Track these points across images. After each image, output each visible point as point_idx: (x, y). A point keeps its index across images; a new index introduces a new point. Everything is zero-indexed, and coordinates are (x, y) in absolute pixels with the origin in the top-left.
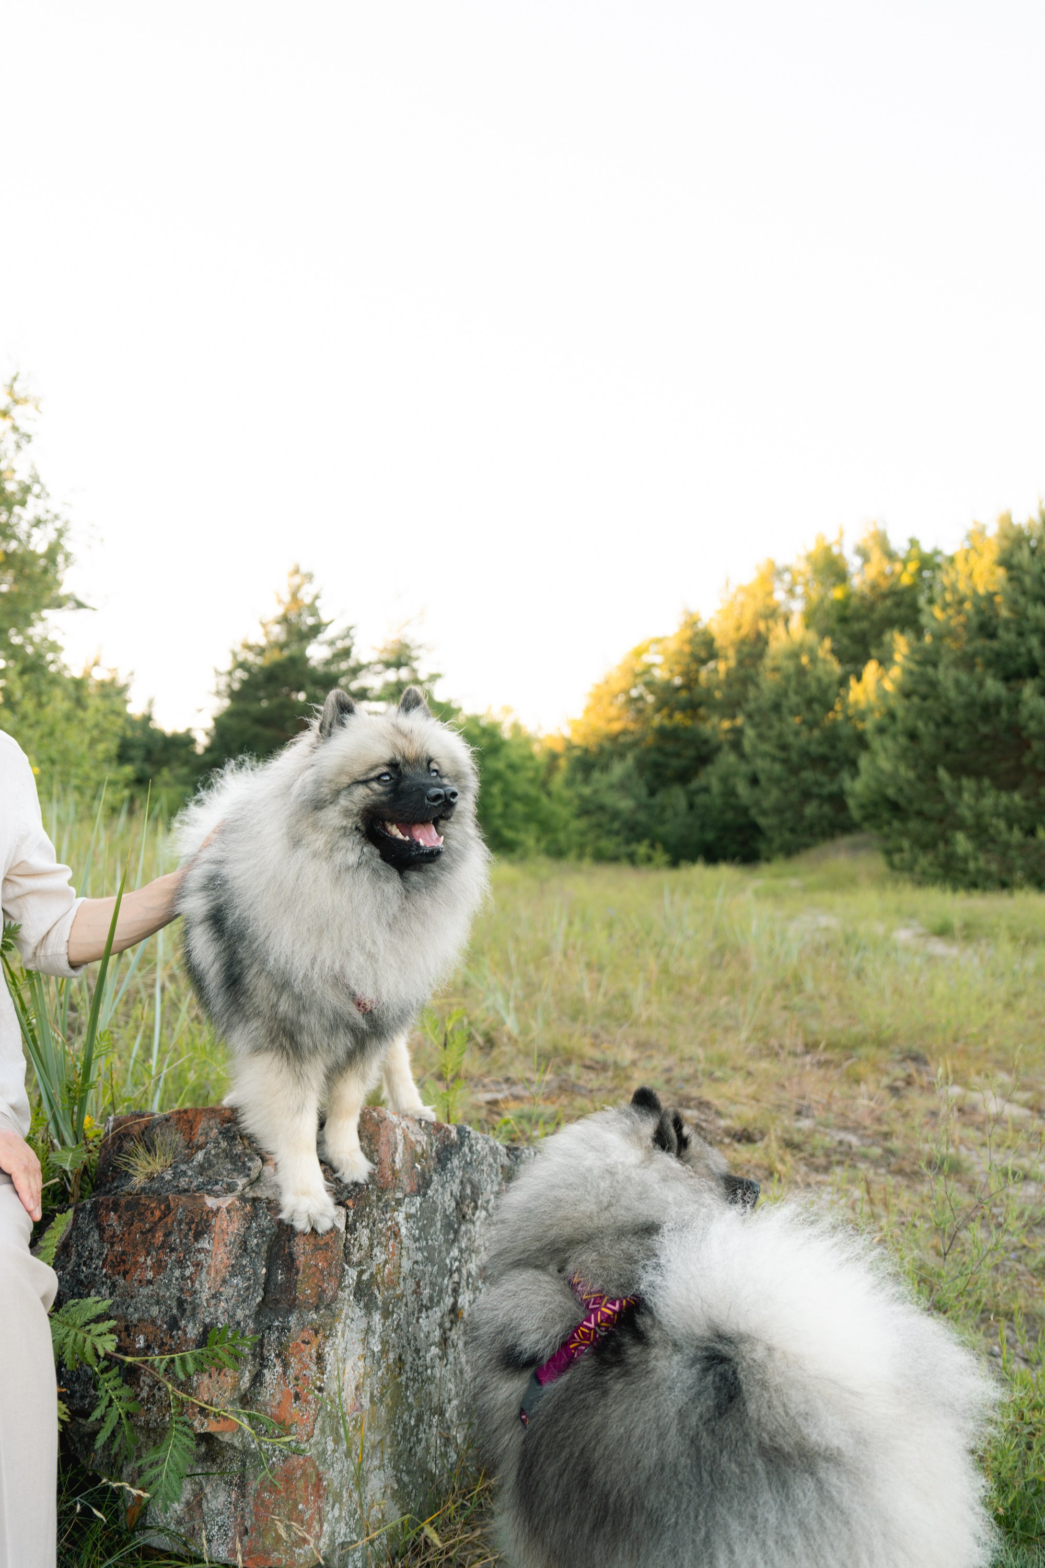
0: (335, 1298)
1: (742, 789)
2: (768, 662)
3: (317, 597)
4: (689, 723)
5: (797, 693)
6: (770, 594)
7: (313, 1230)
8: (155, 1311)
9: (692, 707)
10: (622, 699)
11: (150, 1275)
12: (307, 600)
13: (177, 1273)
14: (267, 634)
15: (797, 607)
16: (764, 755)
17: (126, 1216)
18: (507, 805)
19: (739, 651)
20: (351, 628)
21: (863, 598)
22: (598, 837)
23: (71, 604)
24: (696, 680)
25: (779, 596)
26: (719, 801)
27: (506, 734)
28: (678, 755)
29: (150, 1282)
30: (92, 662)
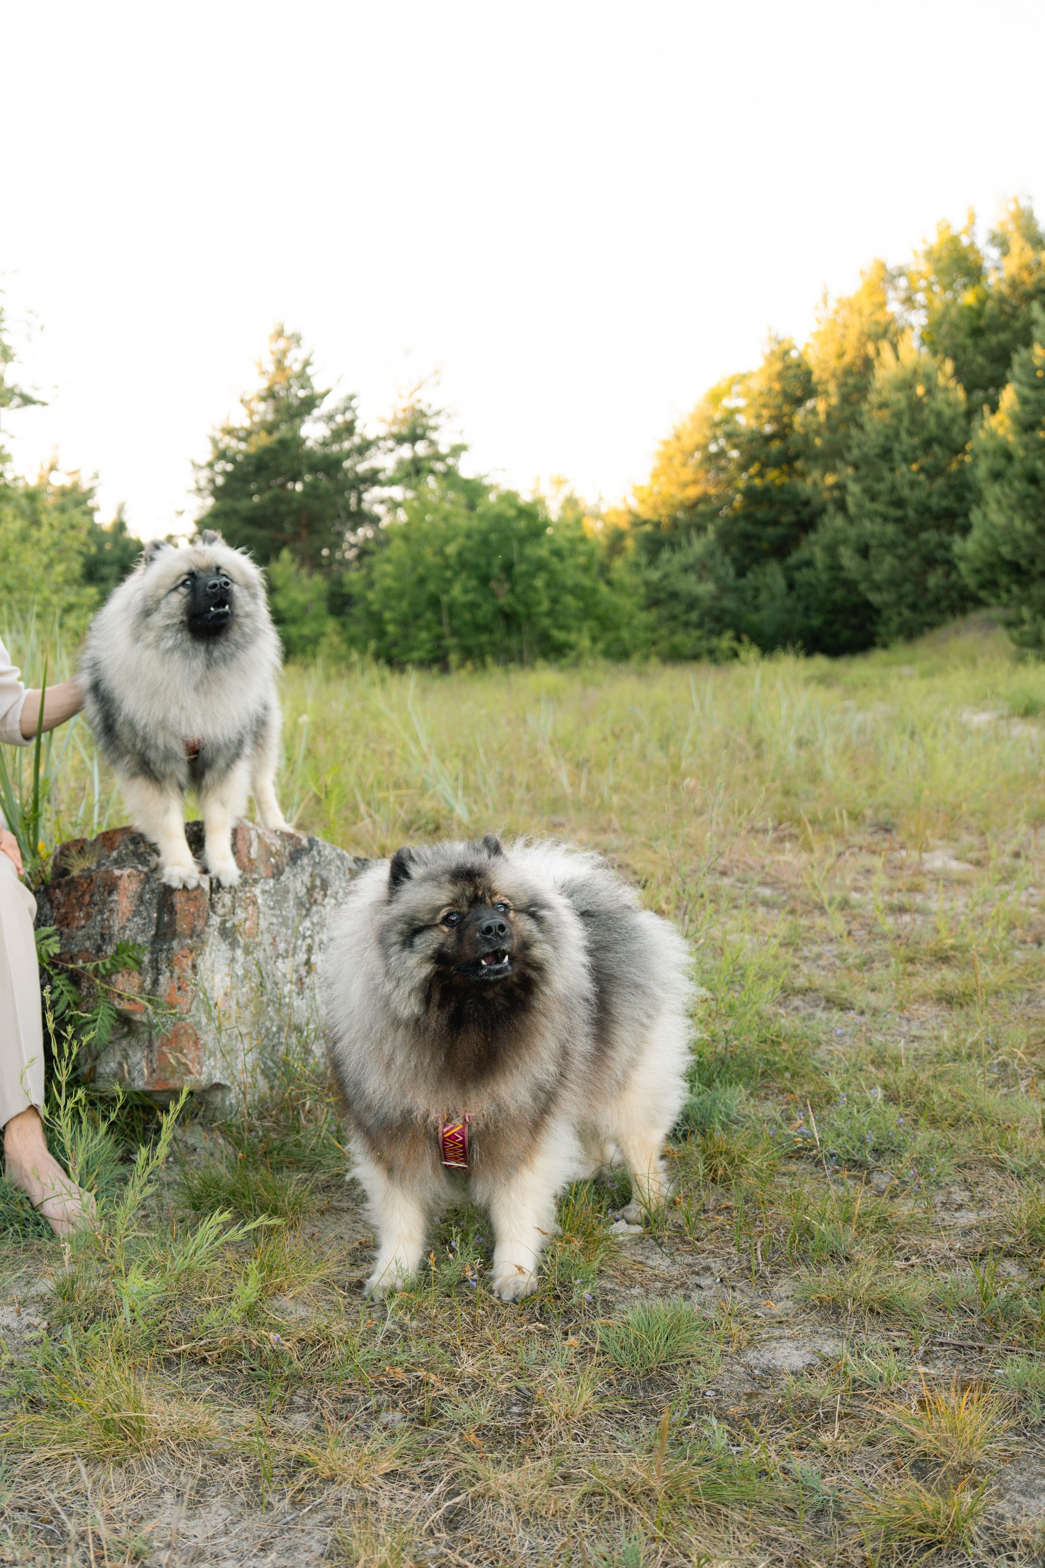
0: (203, 932)
1: (848, 558)
2: (873, 398)
3: (307, 364)
4: (785, 480)
5: (911, 434)
6: (882, 305)
7: (185, 887)
8: (87, 944)
9: (786, 461)
10: (698, 455)
11: (83, 922)
12: (297, 368)
13: (99, 918)
14: (252, 413)
15: (919, 319)
16: (872, 515)
17: (66, 890)
18: (554, 601)
19: (842, 385)
20: (351, 398)
21: (1002, 300)
22: (673, 632)
23: (17, 401)
24: (790, 426)
25: (894, 307)
26: (824, 577)
27: (553, 511)
28: (775, 523)
29: (83, 927)
30: (47, 466)
